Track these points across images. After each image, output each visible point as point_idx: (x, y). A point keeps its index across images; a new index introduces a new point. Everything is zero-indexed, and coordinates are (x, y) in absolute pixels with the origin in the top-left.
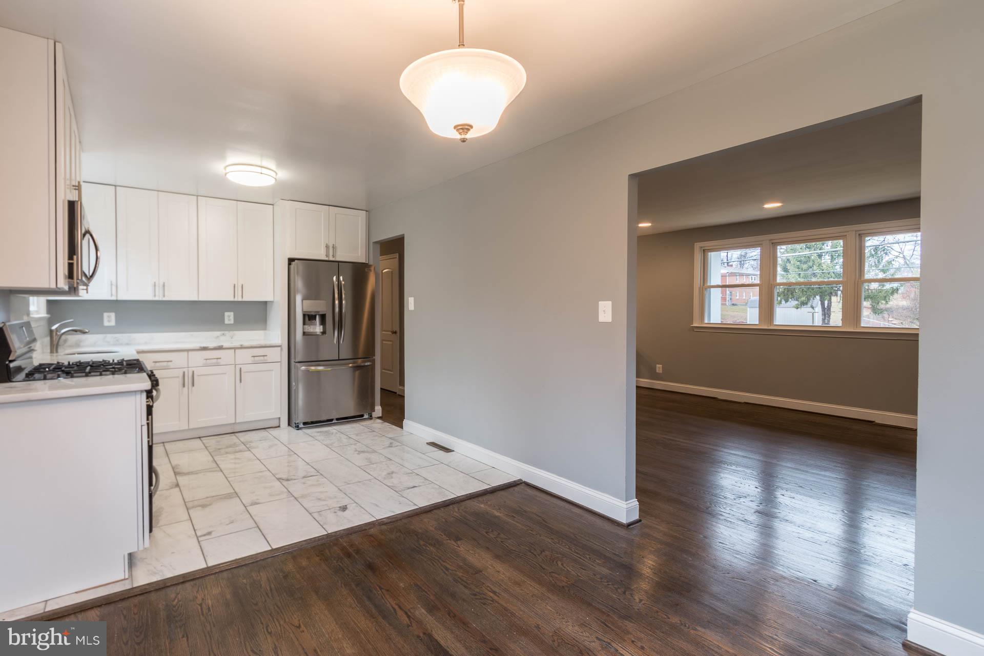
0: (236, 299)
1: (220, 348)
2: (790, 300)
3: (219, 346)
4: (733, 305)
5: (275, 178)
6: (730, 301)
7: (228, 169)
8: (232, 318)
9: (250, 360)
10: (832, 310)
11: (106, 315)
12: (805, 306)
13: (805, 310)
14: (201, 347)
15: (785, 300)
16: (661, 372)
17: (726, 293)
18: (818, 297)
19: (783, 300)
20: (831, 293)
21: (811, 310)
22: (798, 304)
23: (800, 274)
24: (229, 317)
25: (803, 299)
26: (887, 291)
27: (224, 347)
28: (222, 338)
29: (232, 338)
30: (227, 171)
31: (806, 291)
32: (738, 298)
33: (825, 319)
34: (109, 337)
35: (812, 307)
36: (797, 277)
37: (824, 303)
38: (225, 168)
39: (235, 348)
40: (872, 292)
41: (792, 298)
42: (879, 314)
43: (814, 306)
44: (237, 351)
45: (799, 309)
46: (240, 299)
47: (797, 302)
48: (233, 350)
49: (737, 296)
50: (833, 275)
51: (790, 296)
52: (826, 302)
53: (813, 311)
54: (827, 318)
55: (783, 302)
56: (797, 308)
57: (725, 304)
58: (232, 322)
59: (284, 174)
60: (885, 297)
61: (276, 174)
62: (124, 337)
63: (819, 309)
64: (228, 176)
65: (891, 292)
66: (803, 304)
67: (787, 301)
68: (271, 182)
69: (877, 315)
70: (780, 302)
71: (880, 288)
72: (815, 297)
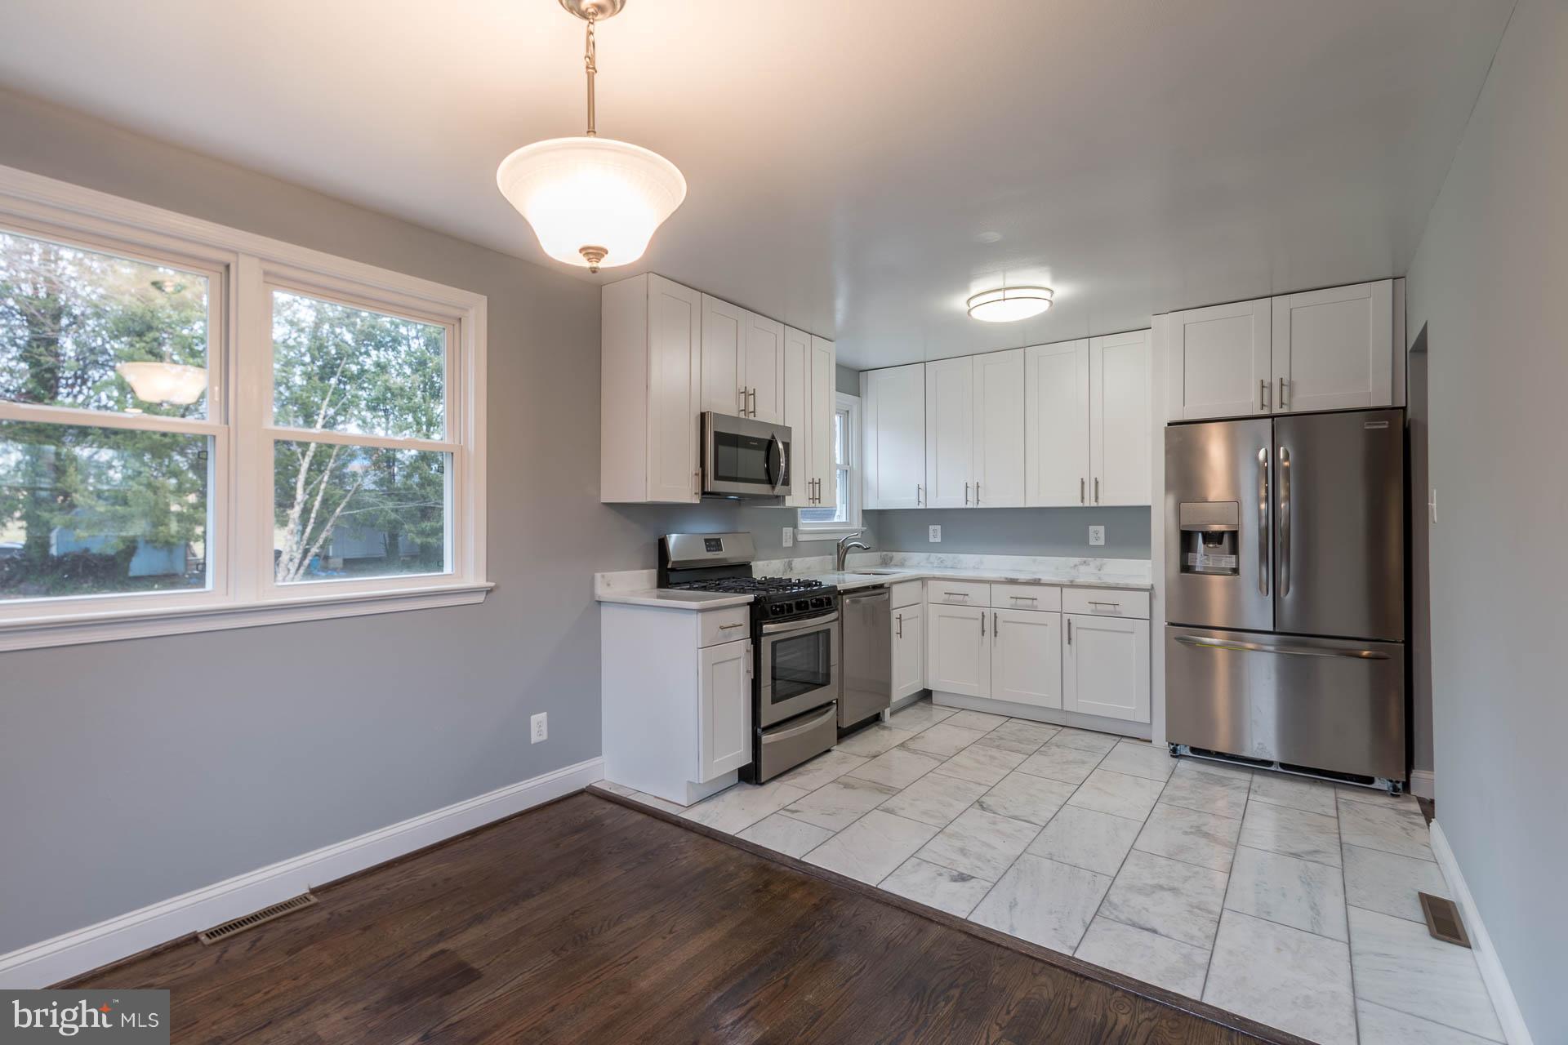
0: (1087, 504)
1: (1036, 583)
3: (1035, 580)
5: (1049, 301)
7: (973, 303)
8: (1102, 535)
9: (1089, 609)
11: (931, 528)
14: (1007, 579)
24: (1097, 534)
27: (1042, 582)
28: (1083, 569)
29: (1100, 570)
30: (972, 305)
34: (934, 557)
38: (968, 301)
39: (1061, 586)
44: (1064, 590)
46: (1094, 504)
48: (1059, 589)
58: (1102, 542)
59: (1063, 291)
61: (1052, 292)
62: (948, 557)
64: (972, 313)
68: (1042, 307)
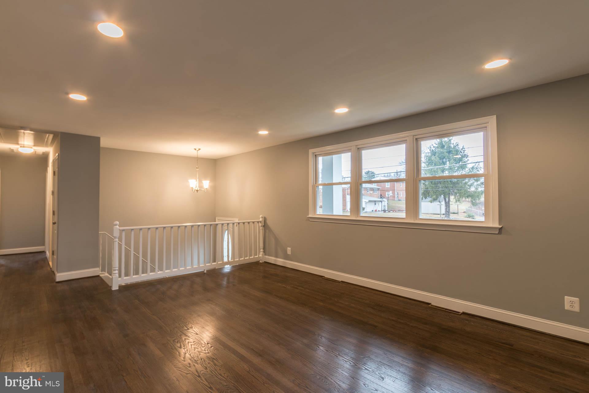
2: (428, 197)
4: (399, 200)
6: (397, 198)
10: (451, 203)
12: (436, 201)
13: (436, 203)
15: (424, 198)
16: (290, 253)
17: (395, 194)
18: (442, 196)
19: (423, 197)
20: (450, 194)
21: (439, 203)
22: (432, 200)
23: (432, 182)
25: (434, 197)
26: (479, 192)
31: (435, 192)
32: (401, 196)
33: (447, 209)
35: (440, 202)
36: (431, 184)
37: (446, 199)
40: (471, 193)
41: (428, 196)
42: (475, 206)
43: (440, 201)
45: (432, 203)
47: (431, 199)
49: (401, 195)
50: (450, 182)
51: (427, 195)
52: (447, 199)
53: (440, 204)
54: (448, 208)
55: (424, 199)
56: (431, 202)
57: (395, 200)
60: (478, 196)
63: (443, 203)
65: (481, 193)
66: (435, 200)
67: (426, 198)
69: (474, 206)
70: (422, 199)
71: (475, 191)
72: (441, 196)
